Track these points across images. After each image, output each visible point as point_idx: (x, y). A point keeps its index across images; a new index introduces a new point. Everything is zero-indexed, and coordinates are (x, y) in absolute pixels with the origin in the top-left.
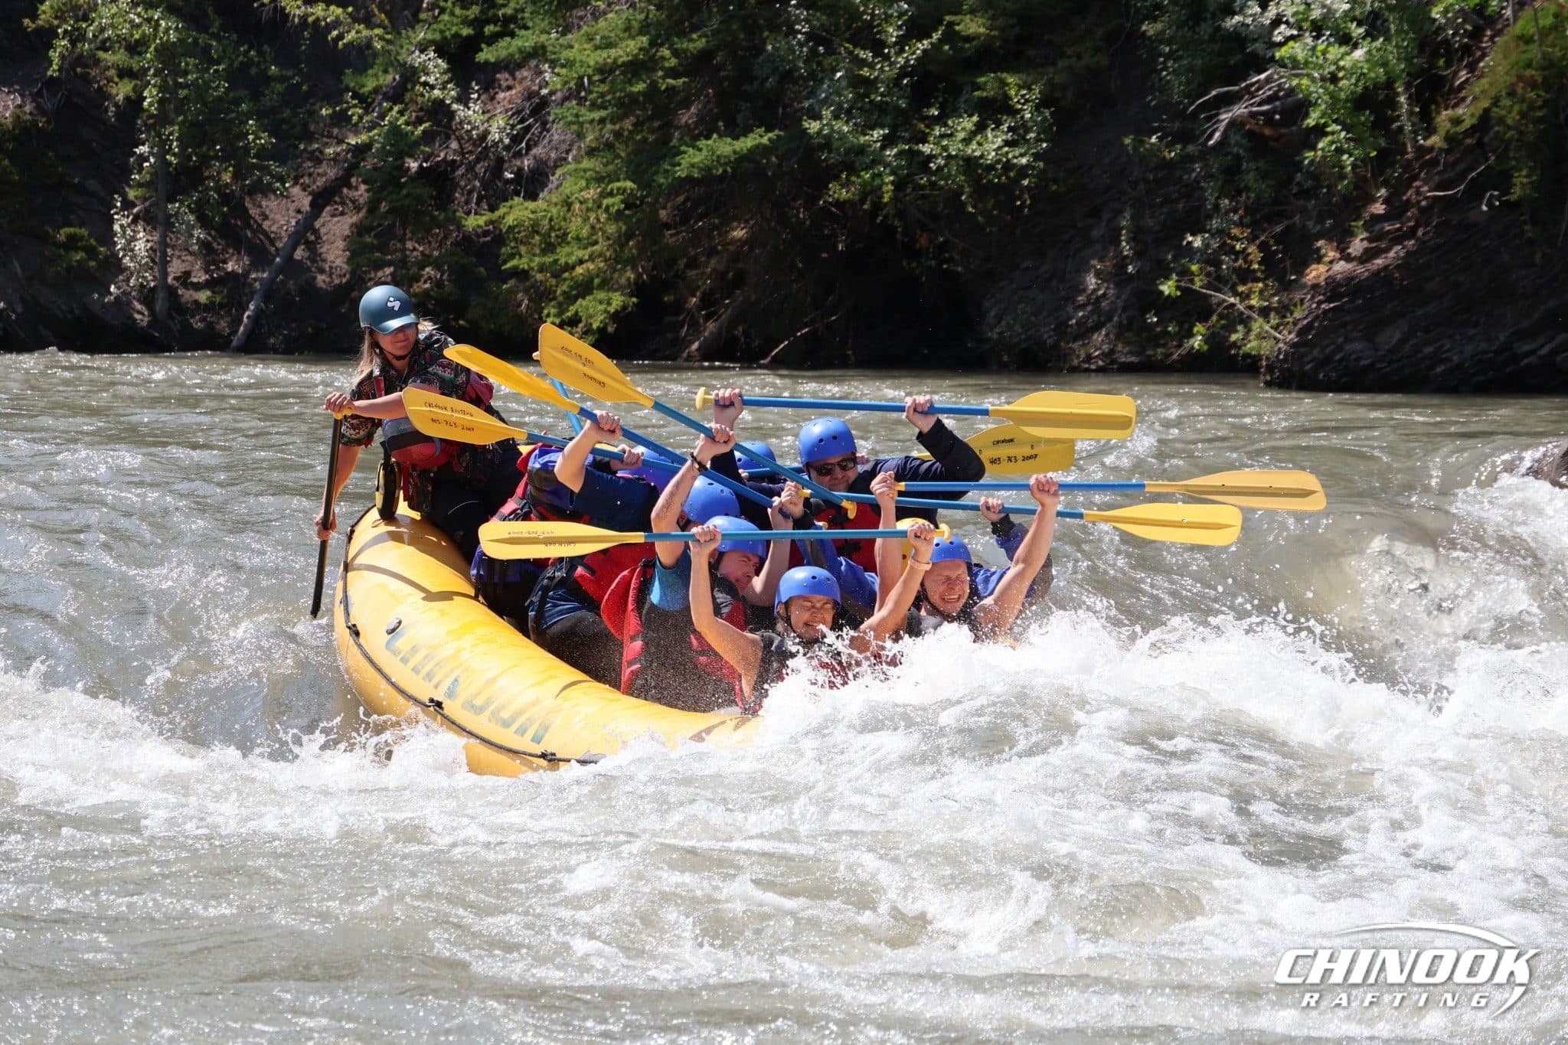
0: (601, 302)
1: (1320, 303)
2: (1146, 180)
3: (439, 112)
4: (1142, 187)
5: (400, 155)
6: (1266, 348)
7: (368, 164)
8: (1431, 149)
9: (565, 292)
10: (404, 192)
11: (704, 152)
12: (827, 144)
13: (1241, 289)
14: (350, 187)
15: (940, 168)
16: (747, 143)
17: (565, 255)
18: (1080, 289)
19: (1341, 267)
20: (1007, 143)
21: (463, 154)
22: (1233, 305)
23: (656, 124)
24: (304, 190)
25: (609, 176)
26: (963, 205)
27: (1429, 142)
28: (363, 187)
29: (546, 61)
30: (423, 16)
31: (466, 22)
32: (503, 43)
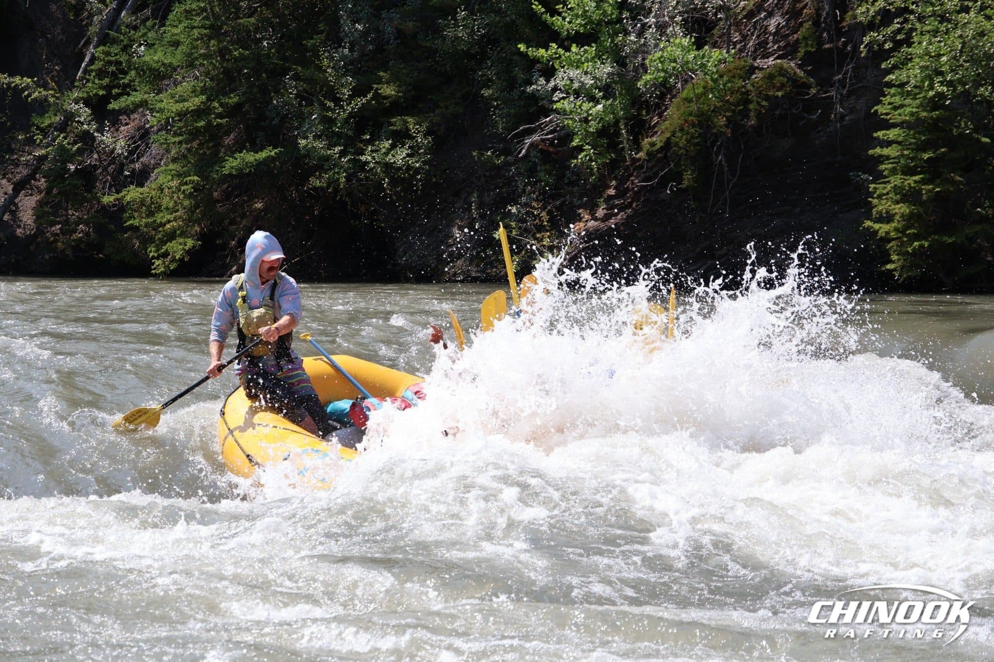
0: (180, 244)
1: (581, 244)
2: (485, 176)
3: (87, 138)
4: (483, 179)
5: (65, 162)
7: (46, 167)
8: (639, 159)
9: (160, 239)
10: (67, 182)
11: (239, 160)
12: (309, 154)
13: (538, 235)
14: (35, 180)
15: (372, 169)
16: (263, 155)
17: (160, 218)
18: (449, 236)
19: (592, 223)
20: (408, 155)
21: (101, 161)
23: (211, 145)
24: (9, 181)
25: (184, 173)
26: (385, 189)
27: (638, 156)
28: (43, 180)
29: (148, 109)
30: (77, 84)
31: (102, 87)
32: (122, 99)
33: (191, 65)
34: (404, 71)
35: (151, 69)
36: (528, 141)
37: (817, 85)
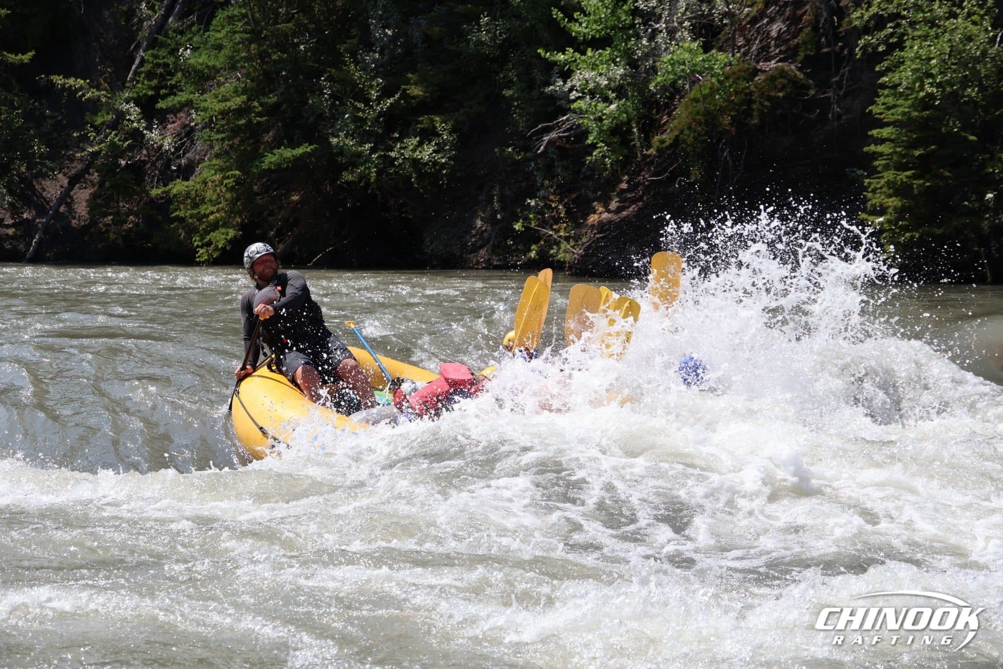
0: (223, 234)
1: (595, 234)
2: (506, 171)
3: (136, 135)
4: (504, 174)
5: (116, 157)
6: (568, 257)
7: (99, 162)
8: (650, 156)
9: (204, 229)
11: (277, 156)
12: (341, 151)
14: (89, 174)
15: (400, 165)
16: (299, 151)
17: (203, 209)
18: (472, 226)
19: (605, 215)
20: (434, 151)
21: (149, 157)
22: (551, 235)
23: (251, 141)
24: (65, 175)
25: (227, 168)
26: (412, 183)
27: (649, 152)
28: (96, 174)
29: (193, 108)
30: (127, 85)
31: (150, 88)
32: (170, 99)
33: (233, 67)
34: (431, 73)
35: (195, 71)
36: (546, 139)
37: (816, 86)
